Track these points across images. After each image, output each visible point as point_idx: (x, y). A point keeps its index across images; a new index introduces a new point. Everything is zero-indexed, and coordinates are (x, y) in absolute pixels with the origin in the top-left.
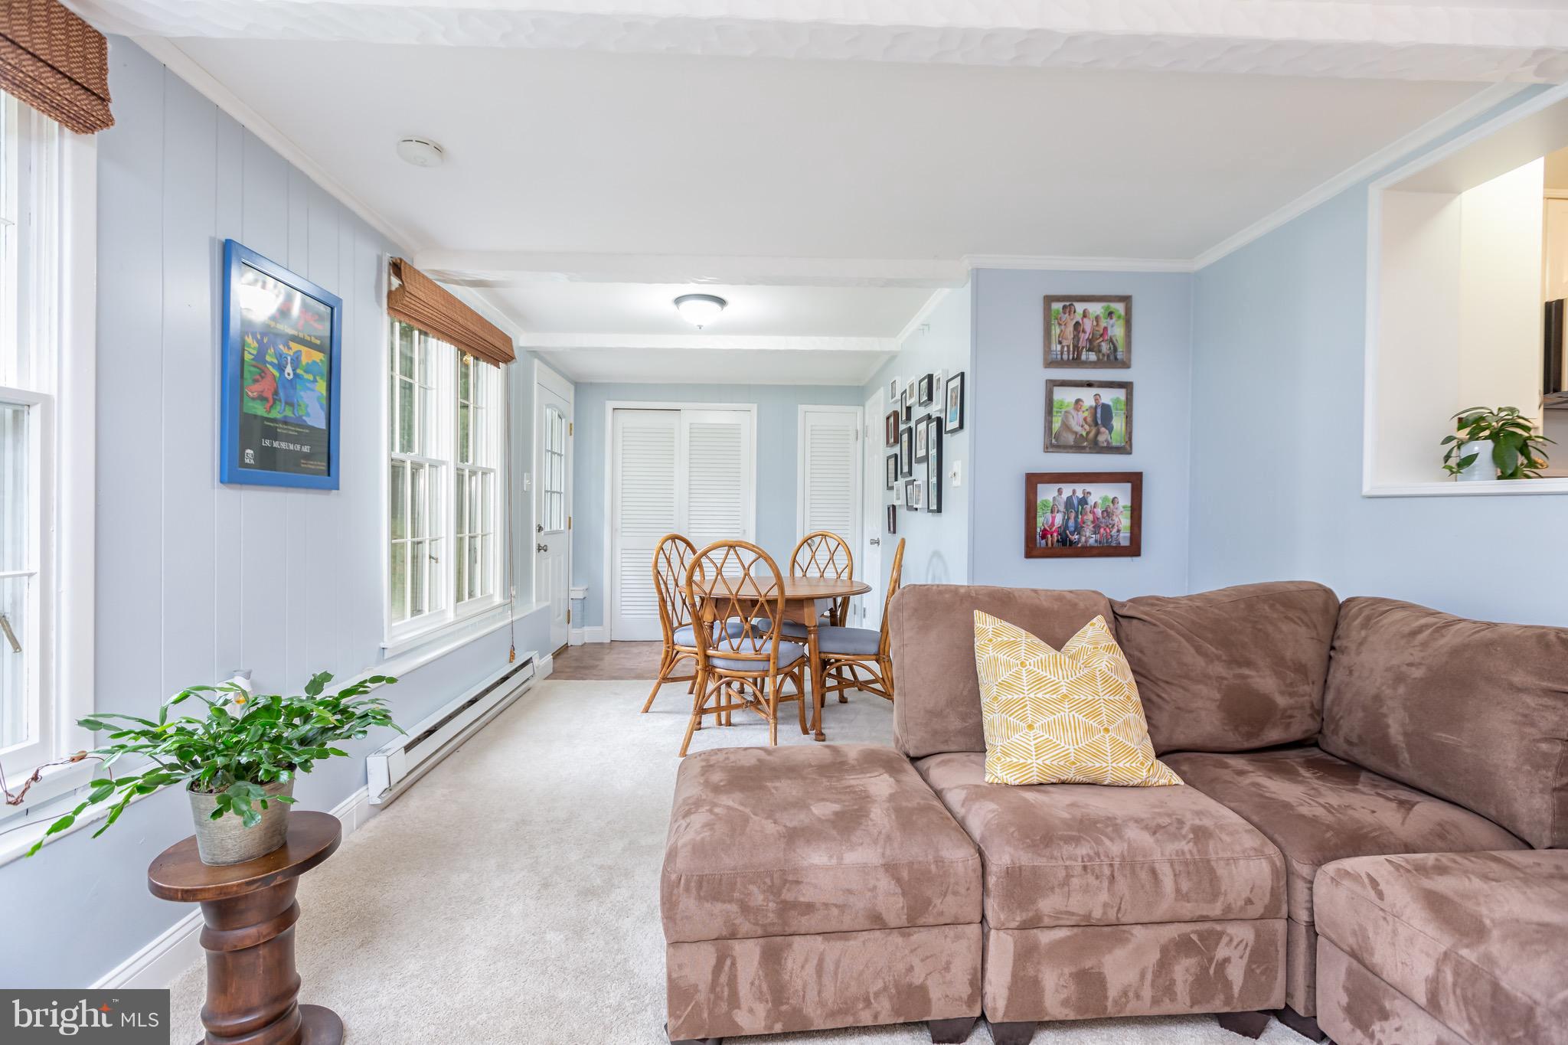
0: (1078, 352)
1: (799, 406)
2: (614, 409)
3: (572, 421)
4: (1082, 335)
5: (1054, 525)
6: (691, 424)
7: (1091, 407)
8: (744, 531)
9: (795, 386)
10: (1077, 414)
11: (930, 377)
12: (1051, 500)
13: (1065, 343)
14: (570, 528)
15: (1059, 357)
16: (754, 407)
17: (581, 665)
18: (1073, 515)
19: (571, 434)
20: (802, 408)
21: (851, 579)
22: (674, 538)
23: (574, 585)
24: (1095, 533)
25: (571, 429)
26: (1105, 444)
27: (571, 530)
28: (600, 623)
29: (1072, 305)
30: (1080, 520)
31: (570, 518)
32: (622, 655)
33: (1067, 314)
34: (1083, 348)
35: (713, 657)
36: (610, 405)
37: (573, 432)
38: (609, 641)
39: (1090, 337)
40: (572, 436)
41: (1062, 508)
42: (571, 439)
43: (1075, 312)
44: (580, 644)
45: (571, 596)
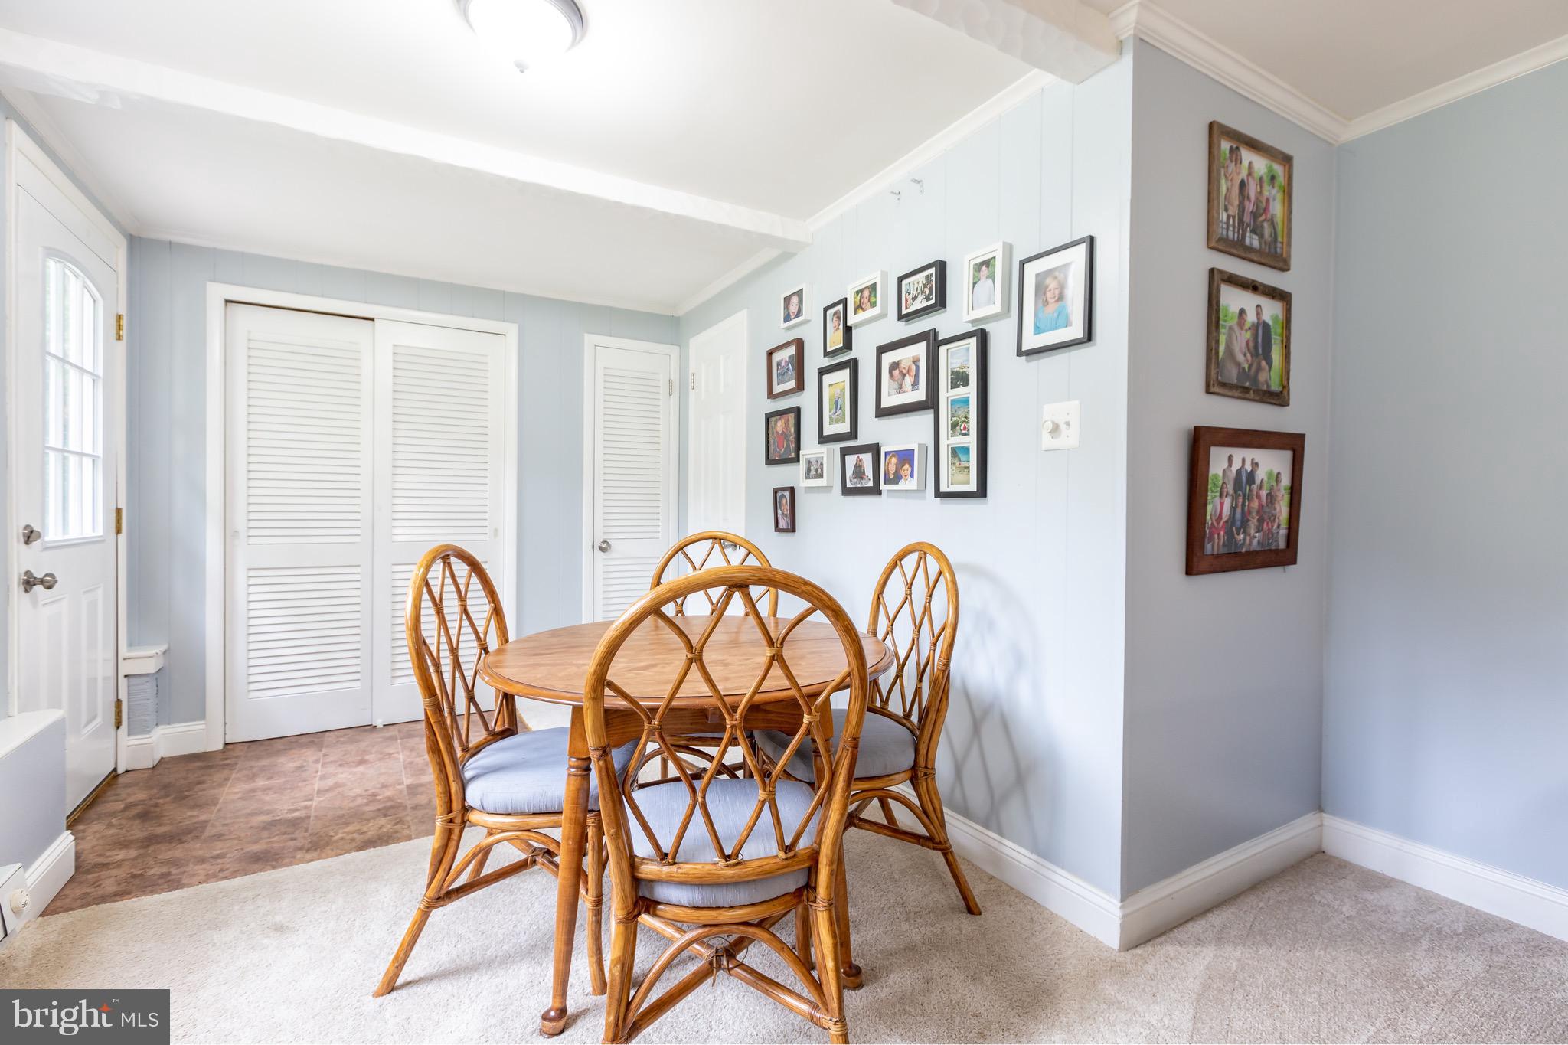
0: (1243, 231)
1: (586, 335)
2: (227, 301)
3: (123, 311)
4: (1247, 203)
5: (1221, 519)
6: (395, 345)
7: (1253, 324)
8: (496, 530)
9: (580, 304)
10: (1240, 334)
11: (941, 267)
12: (1221, 474)
13: (1231, 212)
14: (118, 531)
15: (1225, 233)
16: (512, 330)
17: (161, 830)
18: (1240, 500)
19: (119, 338)
20: (590, 339)
21: (775, 615)
22: (446, 555)
23: (130, 645)
24: (1258, 531)
25: (119, 327)
26: (1265, 388)
27: (123, 537)
28: (200, 714)
29: (1237, 148)
30: (1246, 509)
31: (119, 511)
32: (261, 782)
33: (1234, 164)
34: (1248, 225)
35: (660, 881)
36: (217, 292)
37: (123, 333)
38: (220, 747)
39: (1254, 210)
40: (123, 342)
41: (1230, 489)
42: (121, 347)
43: (1241, 163)
44: (151, 766)
45: (126, 668)
